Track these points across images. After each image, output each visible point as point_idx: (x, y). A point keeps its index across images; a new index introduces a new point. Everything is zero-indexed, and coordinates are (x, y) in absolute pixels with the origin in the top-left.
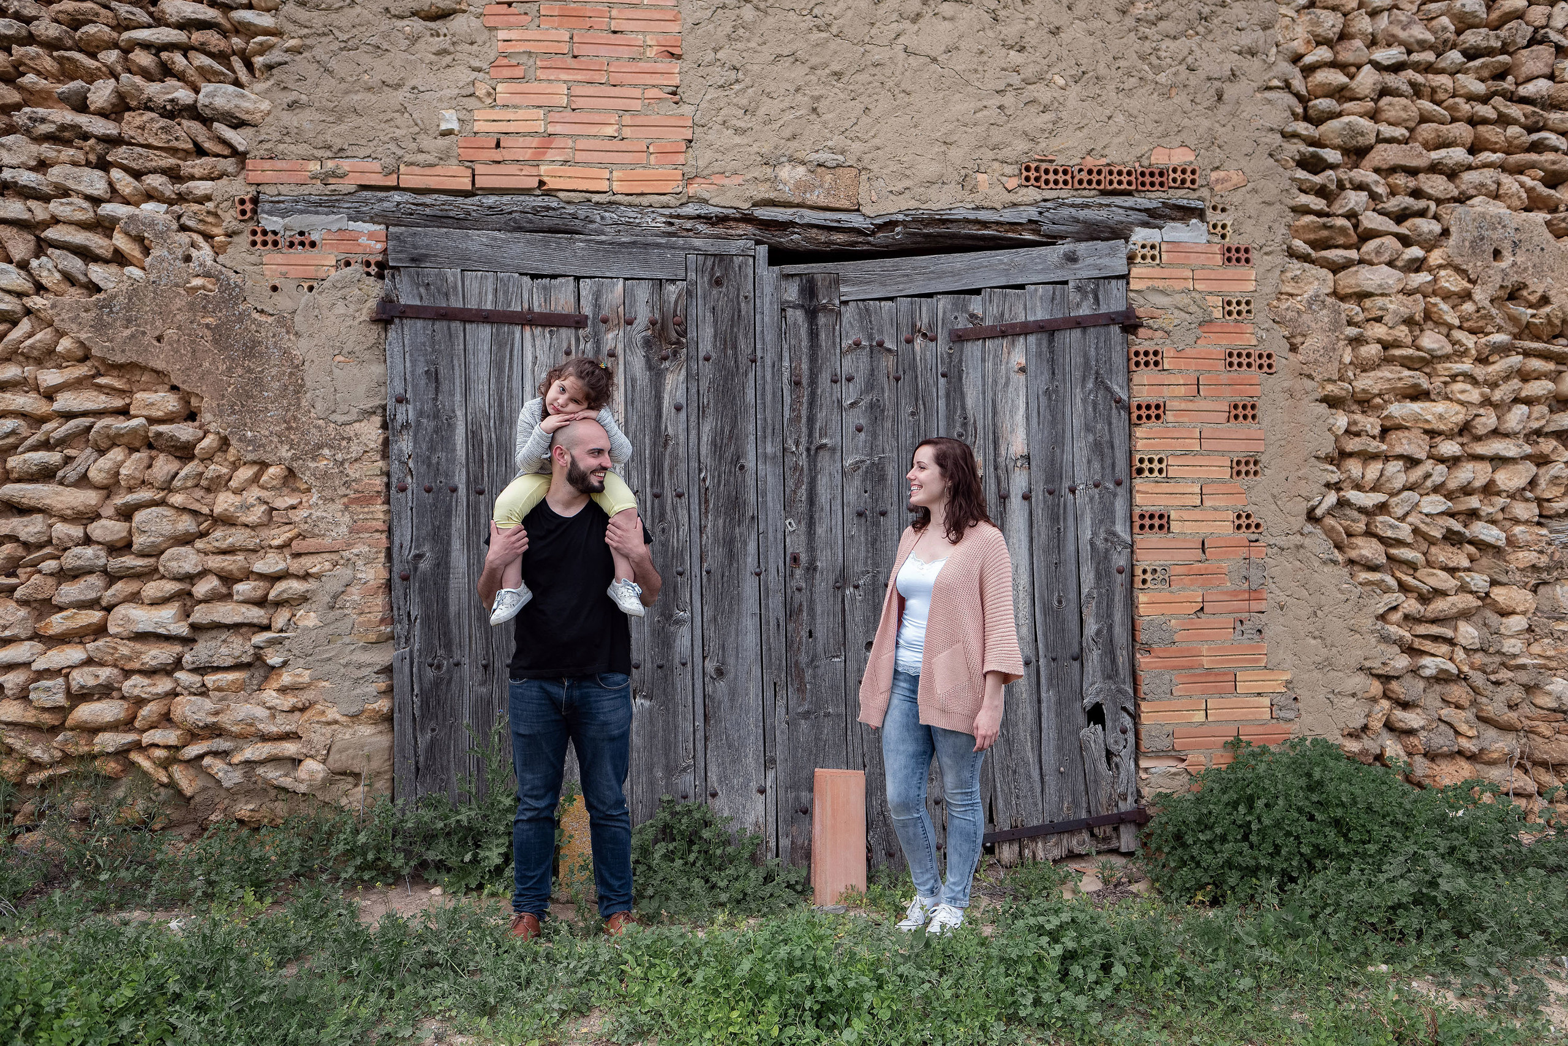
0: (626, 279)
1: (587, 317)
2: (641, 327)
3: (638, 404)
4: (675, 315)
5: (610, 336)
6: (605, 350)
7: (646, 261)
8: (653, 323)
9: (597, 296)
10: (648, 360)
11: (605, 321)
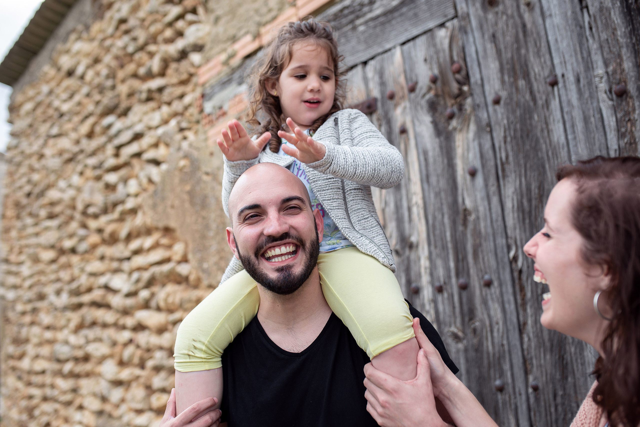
0: (404, 44)
1: (375, 100)
2: (424, 90)
3: (433, 179)
4: (452, 62)
5: (399, 111)
6: (397, 128)
7: (416, 15)
8: (434, 80)
9: (381, 73)
10: (435, 123)
11: (392, 97)
